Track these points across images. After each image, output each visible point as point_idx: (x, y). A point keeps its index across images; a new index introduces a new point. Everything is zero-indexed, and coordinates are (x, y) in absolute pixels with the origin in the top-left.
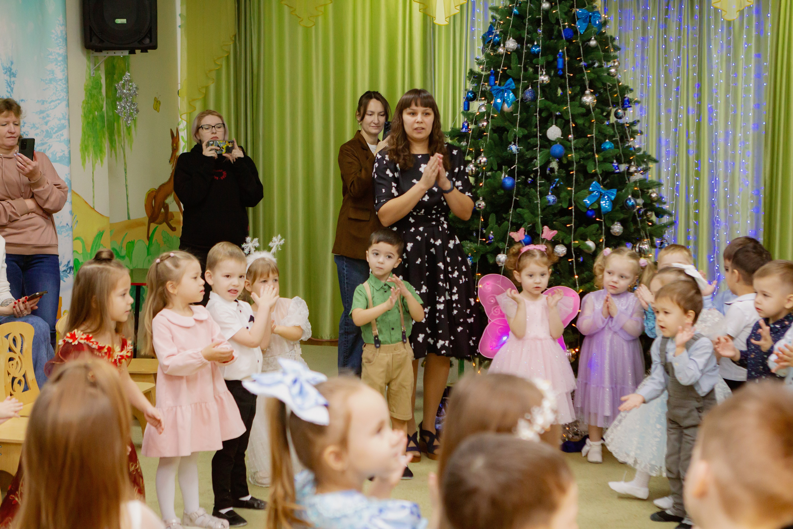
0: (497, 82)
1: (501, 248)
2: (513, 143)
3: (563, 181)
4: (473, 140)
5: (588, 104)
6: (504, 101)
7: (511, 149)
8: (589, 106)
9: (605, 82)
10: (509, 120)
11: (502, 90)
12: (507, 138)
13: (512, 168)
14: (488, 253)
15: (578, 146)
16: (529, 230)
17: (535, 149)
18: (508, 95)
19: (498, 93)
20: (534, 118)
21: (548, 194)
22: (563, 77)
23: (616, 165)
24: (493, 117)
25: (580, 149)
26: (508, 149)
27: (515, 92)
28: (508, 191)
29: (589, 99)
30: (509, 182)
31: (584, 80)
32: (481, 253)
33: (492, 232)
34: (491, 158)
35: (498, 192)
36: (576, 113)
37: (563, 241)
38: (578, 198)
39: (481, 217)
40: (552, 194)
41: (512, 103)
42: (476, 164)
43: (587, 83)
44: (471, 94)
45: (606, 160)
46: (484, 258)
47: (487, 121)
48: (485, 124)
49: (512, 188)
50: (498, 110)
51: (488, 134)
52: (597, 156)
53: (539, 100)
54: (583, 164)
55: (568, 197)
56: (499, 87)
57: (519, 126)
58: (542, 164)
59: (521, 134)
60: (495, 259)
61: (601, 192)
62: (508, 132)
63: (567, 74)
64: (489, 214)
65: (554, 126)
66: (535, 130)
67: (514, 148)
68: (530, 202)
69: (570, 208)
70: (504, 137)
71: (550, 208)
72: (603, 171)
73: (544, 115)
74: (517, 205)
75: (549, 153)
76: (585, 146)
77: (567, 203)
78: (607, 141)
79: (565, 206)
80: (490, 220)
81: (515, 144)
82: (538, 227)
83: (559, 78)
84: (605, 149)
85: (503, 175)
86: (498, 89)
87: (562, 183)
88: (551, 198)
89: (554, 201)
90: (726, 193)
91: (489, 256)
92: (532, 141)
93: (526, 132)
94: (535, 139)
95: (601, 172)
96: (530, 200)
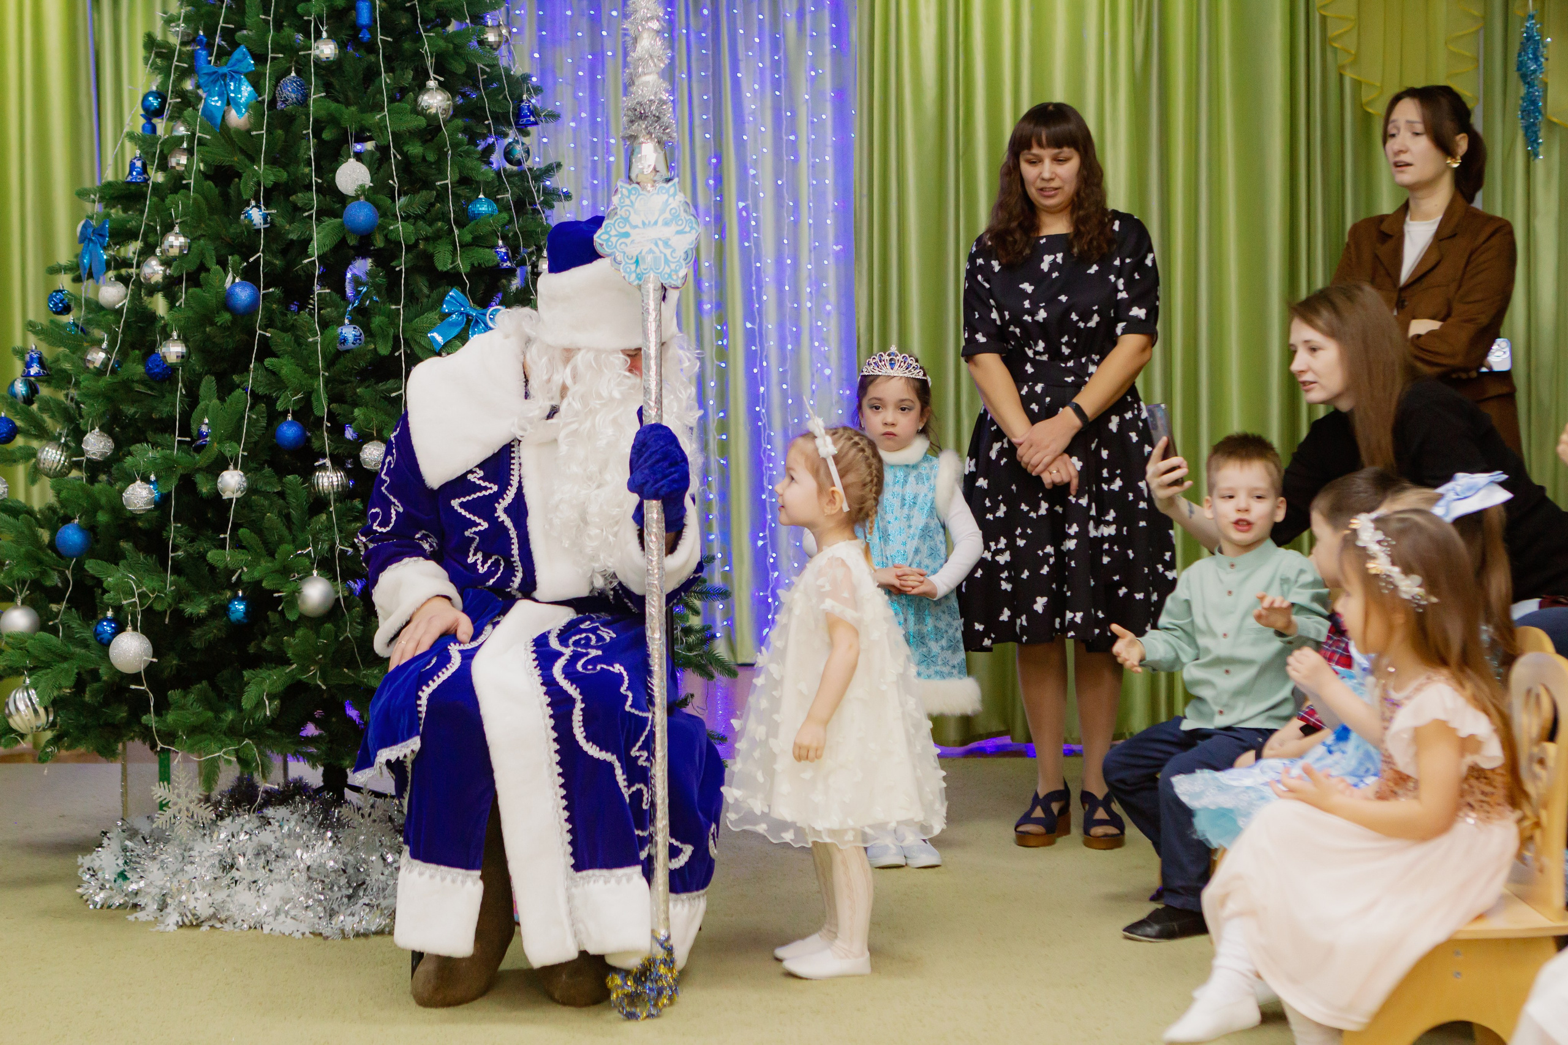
0: (213, 59)
1: (228, 455)
2: (253, 203)
3: (379, 294)
4: (155, 199)
5: (433, 111)
6: (228, 104)
7: (249, 217)
8: (436, 114)
9: (473, 60)
10: (242, 151)
11: (224, 76)
12: (239, 194)
13: (251, 260)
14: (198, 470)
15: (411, 211)
16: (296, 408)
17: (306, 214)
18: (238, 90)
19: (214, 82)
20: (304, 142)
21: (343, 324)
22: (371, 48)
23: (503, 250)
24: (201, 142)
25: (417, 217)
26: (242, 217)
27: (256, 82)
28: (243, 318)
29: (435, 100)
30: (243, 294)
31: (422, 57)
32: (180, 471)
33: (206, 421)
34: (202, 241)
35: (217, 320)
36: (403, 127)
37: (379, 431)
38: (415, 330)
39: (180, 385)
40: (351, 322)
41: (248, 107)
42: (164, 258)
43: (429, 62)
44: (156, 98)
45: (480, 241)
46: (187, 484)
47: (190, 152)
48: (184, 160)
49: (252, 308)
50: (214, 125)
51: (192, 182)
52: (456, 231)
53: (313, 97)
54: (425, 251)
55: (392, 332)
56: (216, 69)
57: (265, 164)
58: (326, 249)
59: (272, 178)
60: (216, 484)
61: (468, 315)
62: (239, 176)
63: (380, 37)
64: (200, 377)
65: (352, 160)
66: (307, 170)
67: (256, 215)
68: (299, 344)
69: (397, 354)
70: (232, 191)
71: (348, 355)
72: (473, 265)
73: (326, 135)
74: (266, 350)
75: (342, 225)
76: (428, 211)
77: (390, 343)
78: (481, 196)
79: (384, 350)
80: (203, 390)
81: (259, 207)
82: (319, 399)
83: (362, 52)
84: (476, 216)
85: (230, 278)
86: (215, 73)
87: (375, 298)
88: (349, 332)
89: (357, 338)
90: (784, 394)
91: (199, 478)
92: (299, 198)
93: (284, 176)
94: (308, 194)
95: (468, 269)
96: (299, 341)
